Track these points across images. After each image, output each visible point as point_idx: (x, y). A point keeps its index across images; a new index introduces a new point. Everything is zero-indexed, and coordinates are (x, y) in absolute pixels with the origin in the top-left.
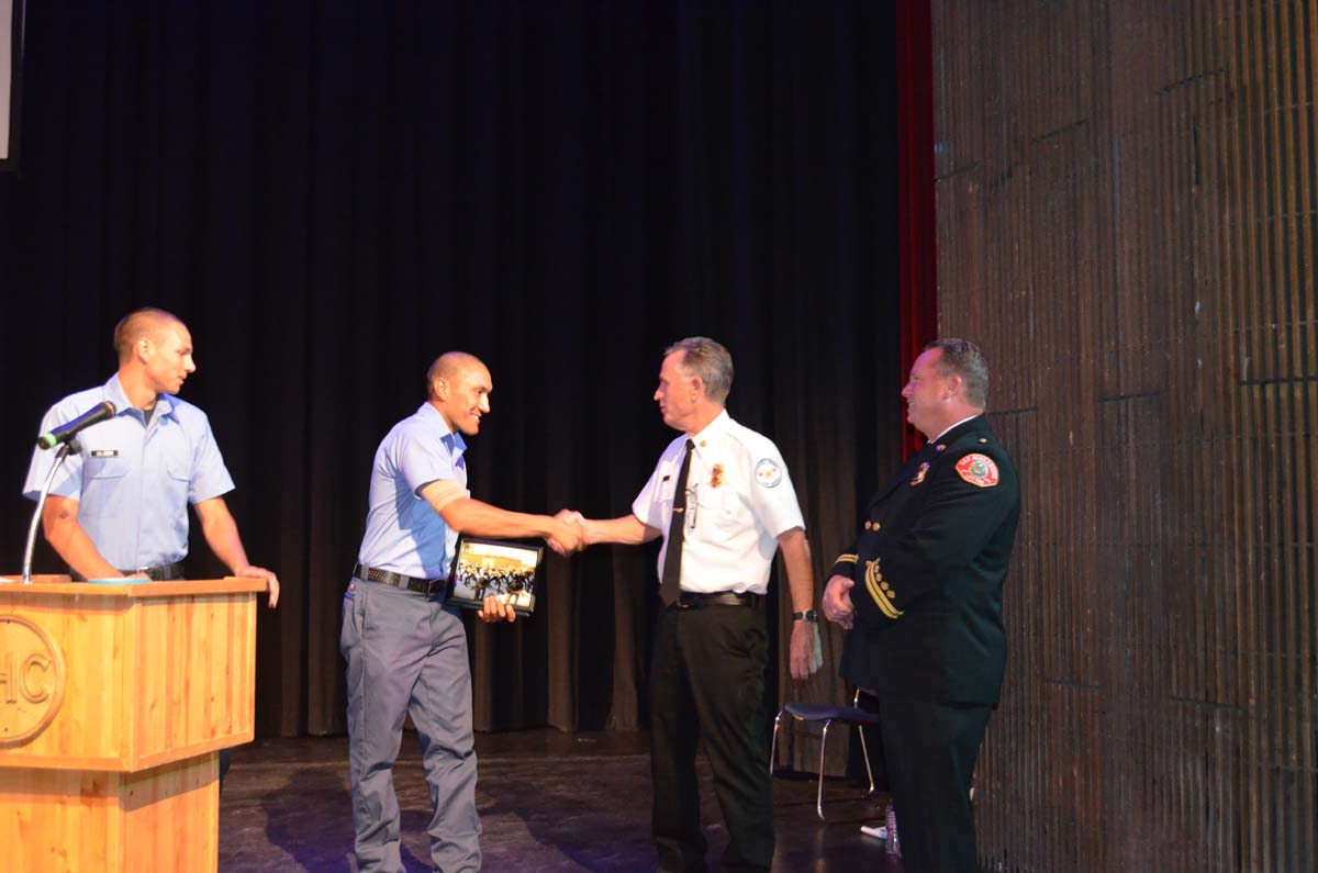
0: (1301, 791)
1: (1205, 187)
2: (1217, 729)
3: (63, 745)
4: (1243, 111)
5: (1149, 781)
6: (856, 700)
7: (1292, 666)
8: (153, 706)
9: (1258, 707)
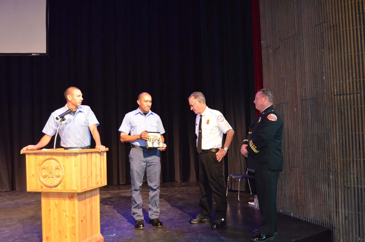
0: (351, 191)
1: (325, 50)
2: (331, 177)
3: (64, 187)
4: (334, 31)
5: (315, 190)
6: (247, 173)
7: (348, 162)
8: (84, 178)
9: (341, 172)
